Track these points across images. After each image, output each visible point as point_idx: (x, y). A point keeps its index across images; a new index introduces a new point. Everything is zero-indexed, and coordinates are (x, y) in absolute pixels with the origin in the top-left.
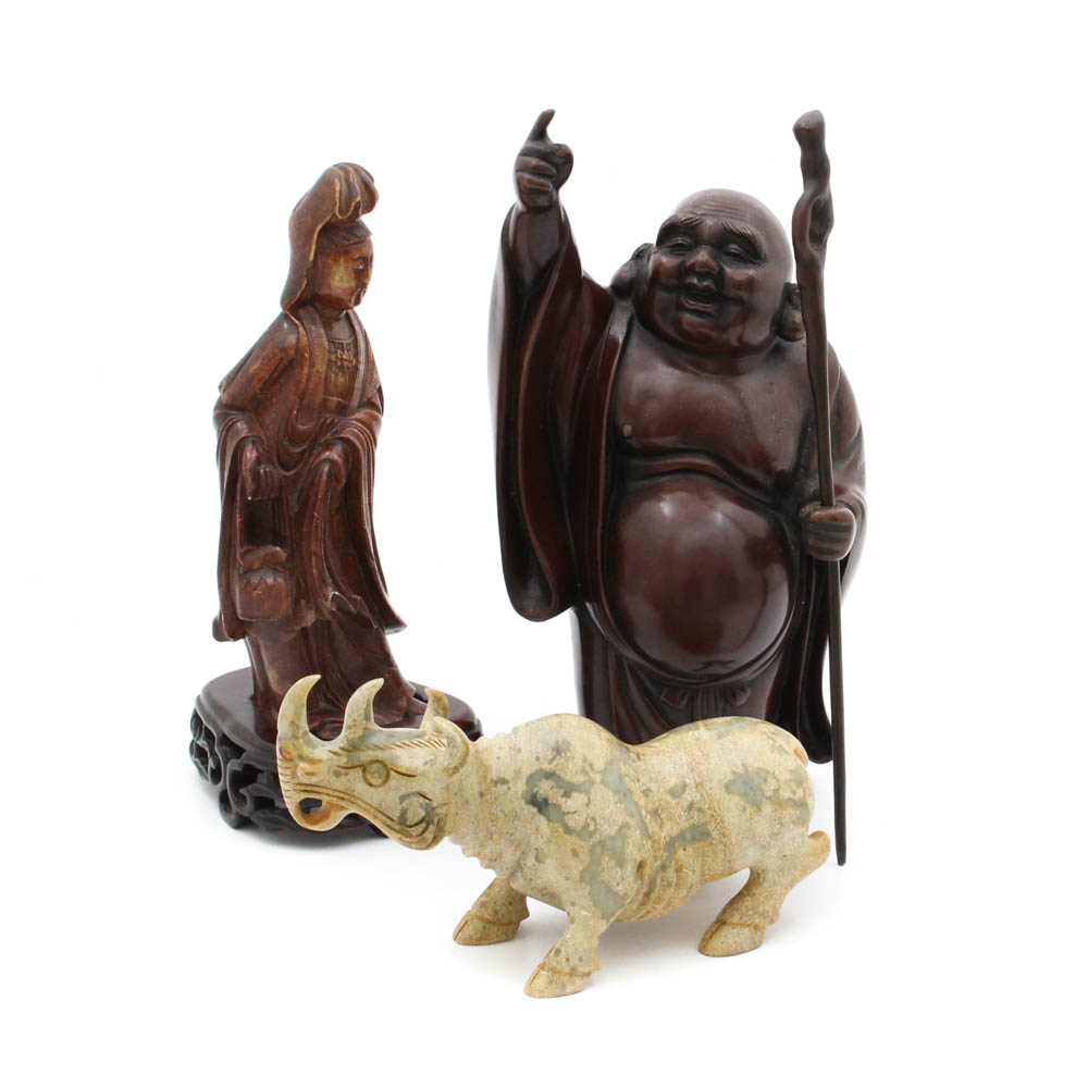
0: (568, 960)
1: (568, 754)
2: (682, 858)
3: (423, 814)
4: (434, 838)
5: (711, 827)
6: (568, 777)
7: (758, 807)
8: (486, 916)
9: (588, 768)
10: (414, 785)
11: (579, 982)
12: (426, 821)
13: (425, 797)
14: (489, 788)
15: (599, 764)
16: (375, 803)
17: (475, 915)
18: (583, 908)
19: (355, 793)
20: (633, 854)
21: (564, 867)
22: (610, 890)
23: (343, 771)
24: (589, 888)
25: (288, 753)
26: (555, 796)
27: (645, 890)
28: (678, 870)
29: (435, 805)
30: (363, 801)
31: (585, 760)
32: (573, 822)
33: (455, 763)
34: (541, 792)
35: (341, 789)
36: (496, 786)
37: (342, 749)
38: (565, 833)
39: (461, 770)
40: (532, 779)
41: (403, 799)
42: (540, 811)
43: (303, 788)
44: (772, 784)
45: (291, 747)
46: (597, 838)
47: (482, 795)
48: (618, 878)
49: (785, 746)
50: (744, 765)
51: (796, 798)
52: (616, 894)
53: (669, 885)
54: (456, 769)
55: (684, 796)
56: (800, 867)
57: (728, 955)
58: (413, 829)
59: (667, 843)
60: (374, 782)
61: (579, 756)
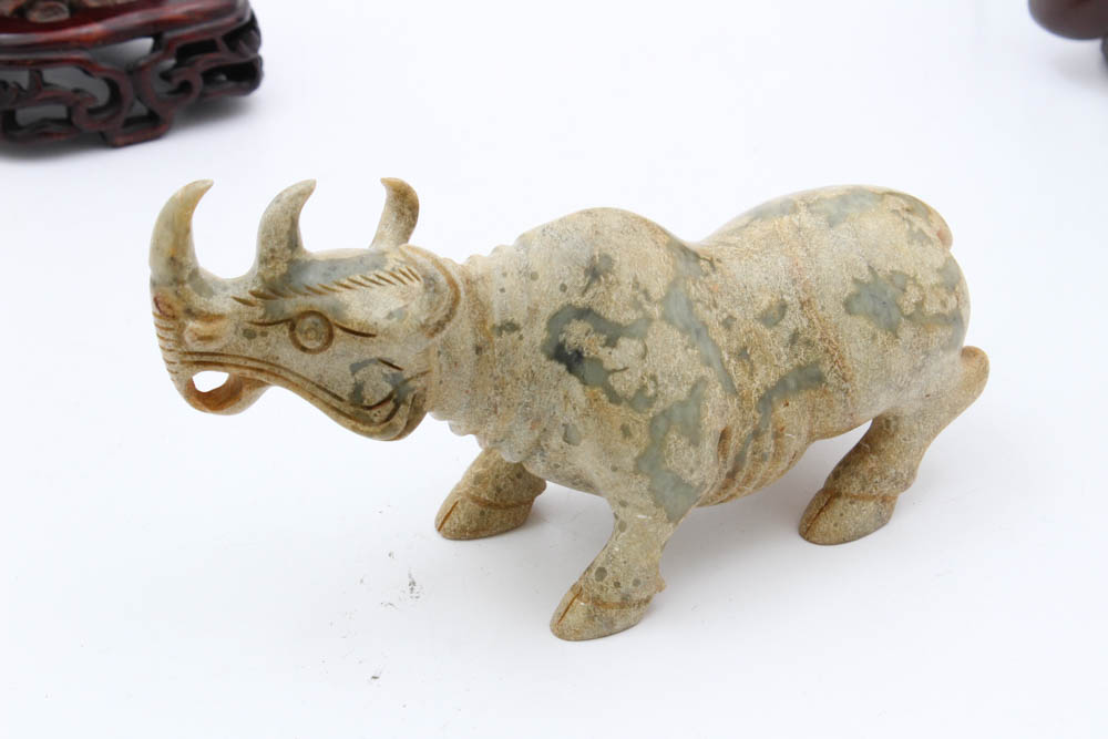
0: (617, 585)
1: (611, 278)
2: (783, 416)
3: (389, 389)
4: (408, 423)
5: (825, 368)
6: (611, 315)
7: (893, 329)
8: (484, 496)
9: (641, 297)
10: (374, 350)
11: (633, 613)
12: (395, 399)
13: (391, 365)
14: (490, 340)
15: (657, 290)
16: (312, 374)
17: (467, 494)
18: (641, 510)
19: (281, 362)
20: (713, 423)
21: (611, 453)
22: (679, 482)
23: (258, 329)
24: (647, 481)
25: (170, 307)
26: (593, 346)
27: (729, 468)
28: (777, 435)
29: (407, 375)
30: (292, 373)
31: (636, 285)
32: (623, 384)
33: (440, 315)
34: (572, 340)
35: (258, 355)
36: (500, 335)
37: (252, 293)
38: (611, 401)
39: (449, 327)
40: (557, 321)
41: (355, 368)
42: (570, 370)
43: (196, 358)
44: (913, 295)
45: (174, 298)
46: (659, 405)
47: (478, 350)
48: (692, 463)
49: (926, 229)
50: (871, 268)
51: (947, 311)
52: (689, 485)
53: (764, 458)
54: (440, 326)
55: (783, 323)
56: (948, 408)
57: (844, 541)
58: (374, 411)
59: (762, 398)
60: (307, 344)
61: (626, 280)
